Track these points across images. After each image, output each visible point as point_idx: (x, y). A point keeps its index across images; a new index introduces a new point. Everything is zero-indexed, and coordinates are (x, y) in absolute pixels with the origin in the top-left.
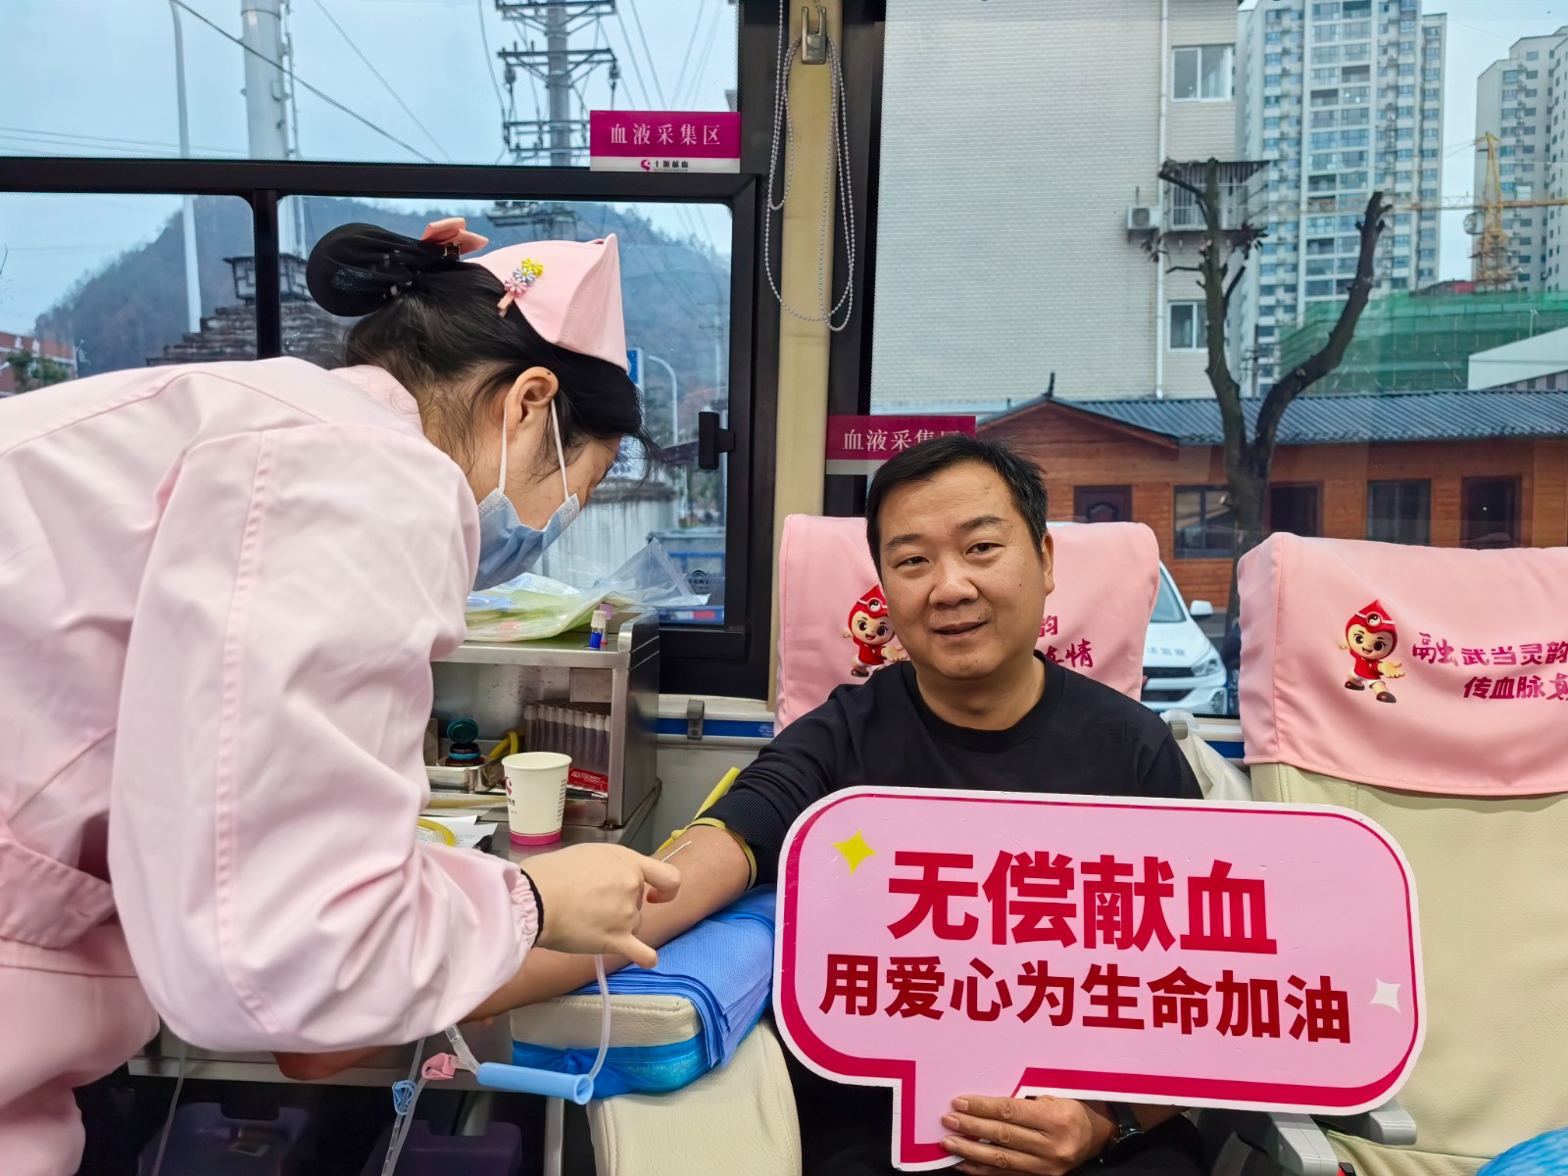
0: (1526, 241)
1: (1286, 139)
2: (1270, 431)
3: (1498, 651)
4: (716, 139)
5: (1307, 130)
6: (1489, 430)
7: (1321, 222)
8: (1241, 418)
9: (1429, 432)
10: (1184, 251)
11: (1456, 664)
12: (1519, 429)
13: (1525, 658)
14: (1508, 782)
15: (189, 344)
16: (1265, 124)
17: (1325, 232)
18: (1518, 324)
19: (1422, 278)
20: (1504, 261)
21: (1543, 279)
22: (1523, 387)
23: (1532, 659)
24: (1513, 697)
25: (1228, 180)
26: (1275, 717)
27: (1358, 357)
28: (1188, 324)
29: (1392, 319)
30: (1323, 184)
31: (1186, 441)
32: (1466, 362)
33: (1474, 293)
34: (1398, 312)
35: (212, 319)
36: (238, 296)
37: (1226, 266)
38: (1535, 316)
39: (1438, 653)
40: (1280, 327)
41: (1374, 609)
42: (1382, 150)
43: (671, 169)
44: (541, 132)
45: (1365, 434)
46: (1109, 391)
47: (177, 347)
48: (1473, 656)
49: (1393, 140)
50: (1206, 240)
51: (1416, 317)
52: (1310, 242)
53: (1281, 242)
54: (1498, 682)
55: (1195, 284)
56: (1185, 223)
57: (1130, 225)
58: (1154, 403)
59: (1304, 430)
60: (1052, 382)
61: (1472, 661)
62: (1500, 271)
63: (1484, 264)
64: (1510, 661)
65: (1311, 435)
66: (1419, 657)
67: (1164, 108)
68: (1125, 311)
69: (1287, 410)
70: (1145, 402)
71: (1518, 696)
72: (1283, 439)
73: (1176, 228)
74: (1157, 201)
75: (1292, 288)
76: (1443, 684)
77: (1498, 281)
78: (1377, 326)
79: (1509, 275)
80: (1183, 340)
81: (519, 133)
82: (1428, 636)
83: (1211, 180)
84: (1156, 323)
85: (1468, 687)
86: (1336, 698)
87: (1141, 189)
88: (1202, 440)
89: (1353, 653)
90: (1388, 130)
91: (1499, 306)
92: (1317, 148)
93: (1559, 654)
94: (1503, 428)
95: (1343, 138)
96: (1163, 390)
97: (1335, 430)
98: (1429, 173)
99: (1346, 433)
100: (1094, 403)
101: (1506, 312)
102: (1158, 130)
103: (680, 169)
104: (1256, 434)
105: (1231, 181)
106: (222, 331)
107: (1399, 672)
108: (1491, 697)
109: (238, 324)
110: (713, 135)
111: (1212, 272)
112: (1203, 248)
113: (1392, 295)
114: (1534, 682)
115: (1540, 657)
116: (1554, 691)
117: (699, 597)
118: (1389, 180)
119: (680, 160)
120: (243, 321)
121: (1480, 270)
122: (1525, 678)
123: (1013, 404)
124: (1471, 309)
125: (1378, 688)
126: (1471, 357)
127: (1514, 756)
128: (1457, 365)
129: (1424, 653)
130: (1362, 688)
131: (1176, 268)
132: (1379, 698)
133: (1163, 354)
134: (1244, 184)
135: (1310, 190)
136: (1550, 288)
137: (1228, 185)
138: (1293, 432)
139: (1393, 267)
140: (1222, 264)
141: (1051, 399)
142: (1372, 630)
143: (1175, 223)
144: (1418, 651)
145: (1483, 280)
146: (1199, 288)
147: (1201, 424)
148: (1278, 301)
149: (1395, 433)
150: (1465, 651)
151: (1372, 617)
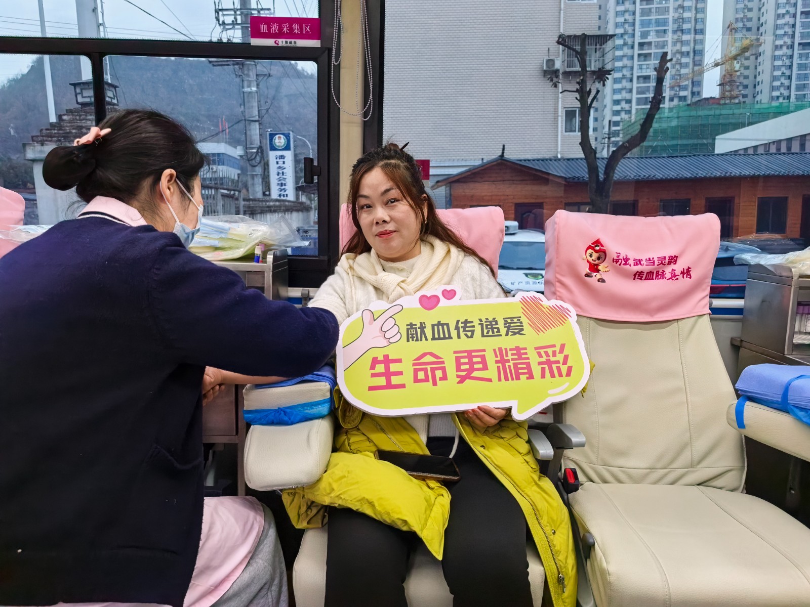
0: (746, 77)
1: (627, 22)
2: (611, 174)
3: (648, 260)
4: (309, 31)
5: (638, 17)
6: (719, 174)
7: (644, 67)
8: (597, 168)
9: (690, 175)
10: (572, 82)
11: (630, 266)
12: (734, 173)
13: (659, 262)
14: (652, 316)
15: (53, 128)
16: (617, 15)
17: (646, 72)
18: (740, 121)
19: (694, 96)
20: (735, 87)
21: (754, 97)
22: (742, 152)
23: (662, 263)
24: (653, 279)
25: (595, 45)
26: (556, 290)
27: (661, 137)
28: (574, 120)
29: (678, 117)
30: (646, 47)
31: (571, 180)
32: (714, 139)
33: (719, 104)
34: (681, 114)
35: (64, 115)
36: (78, 103)
37: (590, 89)
38: (749, 116)
39: (623, 261)
40: (622, 121)
41: (598, 242)
42: (675, 29)
43: (289, 45)
44: (235, 14)
45: (659, 176)
46: (534, 155)
47: (47, 130)
48: (638, 262)
49: (681, 24)
50: (580, 76)
51: (690, 116)
52: (638, 77)
53: (624, 77)
54: (647, 273)
55: (575, 98)
56: (572, 67)
57: (545, 68)
58: (555, 160)
59: (629, 174)
60: (503, 149)
61: (637, 264)
62: (732, 93)
63: (724, 89)
64: (652, 264)
65: (632, 177)
66: (615, 263)
67: (562, 6)
68: (542, 113)
69: (620, 163)
70: (551, 160)
71: (655, 279)
72: (619, 179)
73: (568, 70)
74: (559, 55)
75: (629, 101)
76: (625, 274)
77: (732, 98)
78: (671, 121)
79: (737, 95)
80: (571, 128)
81: (224, 15)
82: (620, 253)
83: (583, 45)
84: (558, 119)
85: (635, 275)
86: (582, 281)
87: (550, 49)
88: (579, 179)
89: (588, 261)
90: (679, 18)
91: (732, 110)
92: (643, 28)
93: (673, 261)
94: (726, 173)
95: (656, 23)
96: (561, 154)
97: (645, 174)
98: (699, 41)
99: (650, 176)
100: (525, 160)
101: (735, 114)
102: (560, 18)
103: (293, 45)
104: (604, 176)
105: (596, 45)
106: (70, 121)
107: (607, 269)
108: (644, 280)
109: (78, 117)
110: (308, 29)
111: (583, 93)
112: (578, 80)
113: (679, 105)
114: (663, 273)
115: (665, 262)
116: (670, 277)
117: (305, 242)
118: (679, 45)
119: (293, 40)
120: (80, 116)
121: (723, 92)
122: (659, 271)
123: (485, 161)
124: (718, 112)
125: (598, 276)
126: (717, 137)
127: (654, 305)
128: (710, 141)
129: (617, 261)
130: (592, 277)
131: (565, 91)
132: (598, 281)
133: (561, 135)
134: (603, 46)
135: (639, 50)
136: (757, 101)
137: (595, 47)
138: (624, 175)
139: (680, 90)
140: (588, 89)
141: (504, 158)
142: (596, 251)
143: (567, 67)
144: (615, 260)
145: (724, 98)
146: (577, 101)
147: (578, 171)
148: (622, 108)
149: (673, 175)
150: (635, 260)
151: (596, 246)
